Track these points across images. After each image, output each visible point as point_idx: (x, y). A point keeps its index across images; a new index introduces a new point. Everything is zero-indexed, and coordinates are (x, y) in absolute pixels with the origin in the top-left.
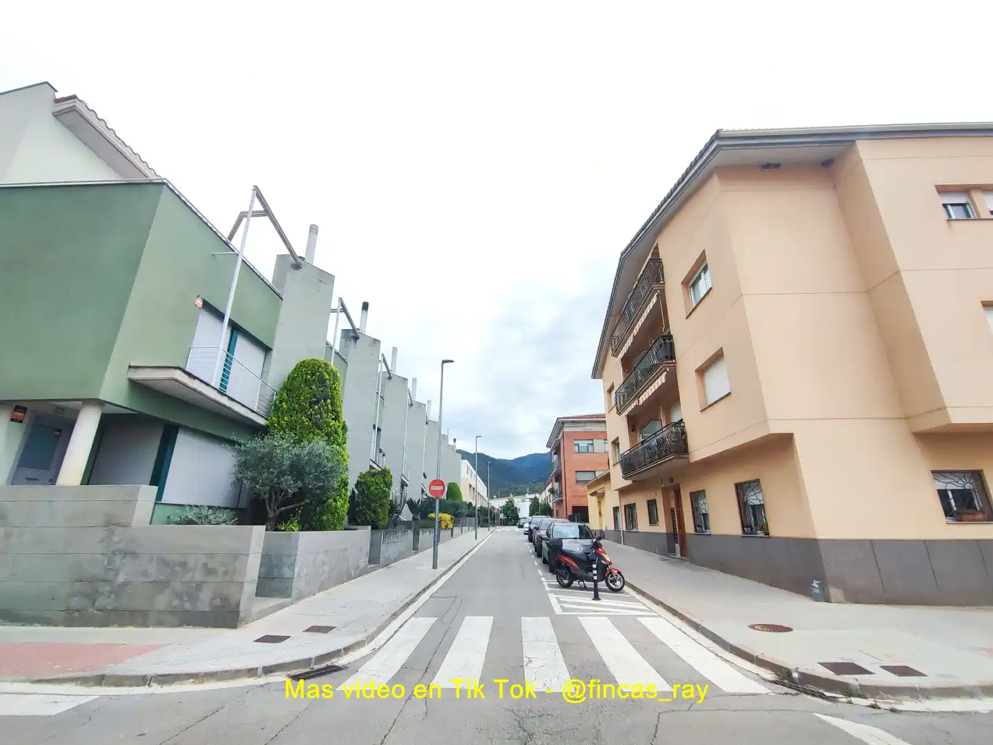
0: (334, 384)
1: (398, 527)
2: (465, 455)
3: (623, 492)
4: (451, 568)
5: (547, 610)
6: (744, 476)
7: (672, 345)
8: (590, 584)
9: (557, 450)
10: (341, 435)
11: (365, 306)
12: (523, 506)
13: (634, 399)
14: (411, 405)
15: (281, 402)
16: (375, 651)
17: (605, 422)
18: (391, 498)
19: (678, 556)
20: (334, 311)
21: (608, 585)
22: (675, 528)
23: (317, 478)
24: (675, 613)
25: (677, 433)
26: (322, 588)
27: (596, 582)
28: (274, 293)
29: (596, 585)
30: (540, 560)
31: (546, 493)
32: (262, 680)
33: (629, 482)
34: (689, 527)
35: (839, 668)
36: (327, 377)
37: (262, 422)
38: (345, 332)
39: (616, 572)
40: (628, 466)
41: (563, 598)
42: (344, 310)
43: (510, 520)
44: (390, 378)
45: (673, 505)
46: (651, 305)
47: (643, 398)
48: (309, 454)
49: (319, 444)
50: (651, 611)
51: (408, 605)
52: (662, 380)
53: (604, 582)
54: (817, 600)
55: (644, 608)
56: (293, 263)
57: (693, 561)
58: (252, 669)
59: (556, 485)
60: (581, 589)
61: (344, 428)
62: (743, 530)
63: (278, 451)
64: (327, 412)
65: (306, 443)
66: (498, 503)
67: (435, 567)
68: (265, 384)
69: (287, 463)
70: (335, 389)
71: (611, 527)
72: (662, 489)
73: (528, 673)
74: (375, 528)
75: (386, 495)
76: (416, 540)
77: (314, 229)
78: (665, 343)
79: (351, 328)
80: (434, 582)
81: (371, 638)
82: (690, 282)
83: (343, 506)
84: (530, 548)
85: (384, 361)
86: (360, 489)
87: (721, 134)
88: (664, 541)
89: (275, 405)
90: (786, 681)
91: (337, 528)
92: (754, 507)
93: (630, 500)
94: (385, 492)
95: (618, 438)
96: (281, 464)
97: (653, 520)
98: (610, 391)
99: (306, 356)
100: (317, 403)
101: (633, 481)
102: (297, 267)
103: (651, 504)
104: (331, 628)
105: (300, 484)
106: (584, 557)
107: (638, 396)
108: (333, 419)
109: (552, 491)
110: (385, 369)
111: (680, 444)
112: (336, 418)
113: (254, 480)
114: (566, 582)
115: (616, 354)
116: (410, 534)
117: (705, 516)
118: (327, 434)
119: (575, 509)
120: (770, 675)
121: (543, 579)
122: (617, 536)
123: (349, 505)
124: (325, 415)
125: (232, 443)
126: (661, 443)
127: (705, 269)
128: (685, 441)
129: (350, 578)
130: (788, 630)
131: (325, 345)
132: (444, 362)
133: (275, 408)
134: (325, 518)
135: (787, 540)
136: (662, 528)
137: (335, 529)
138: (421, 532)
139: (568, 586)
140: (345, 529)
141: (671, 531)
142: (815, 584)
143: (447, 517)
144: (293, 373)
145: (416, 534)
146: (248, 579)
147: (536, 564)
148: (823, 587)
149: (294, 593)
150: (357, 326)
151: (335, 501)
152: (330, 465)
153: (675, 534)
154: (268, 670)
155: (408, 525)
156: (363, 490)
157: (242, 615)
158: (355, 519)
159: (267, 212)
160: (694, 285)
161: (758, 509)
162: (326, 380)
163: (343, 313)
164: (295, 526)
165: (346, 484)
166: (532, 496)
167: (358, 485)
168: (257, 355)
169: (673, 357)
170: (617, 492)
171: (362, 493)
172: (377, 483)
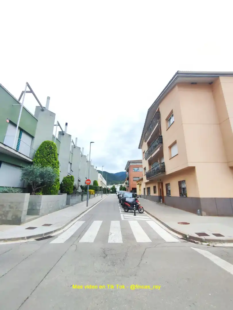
0: (55, 149)
1: (76, 194)
2: (100, 172)
3: (147, 183)
4: (92, 206)
5: (119, 219)
6: (181, 179)
7: (162, 139)
8: (133, 211)
9: (128, 171)
10: (57, 165)
11: (66, 124)
12: (118, 187)
13: (150, 155)
14: (82, 156)
15: (37, 154)
16: (64, 231)
17: (142, 162)
18: (74, 185)
19: (162, 202)
20: (55, 125)
21: (139, 211)
22: (161, 195)
23: (49, 179)
24: (157, 219)
25: (162, 166)
26: (50, 212)
27: (135, 210)
28: (35, 119)
29: (135, 211)
30: (120, 204)
31: (124, 184)
32: (26, 241)
33: (148, 181)
34: (165, 194)
35: (200, 234)
36: (53, 146)
37: (31, 160)
38: (60, 132)
39: (141, 207)
40: (148, 176)
41: (125, 215)
42: (59, 125)
43: (114, 192)
44: (75, 147)
45: (161, 187)
46: (156, 126)
47: (153, 155)
48: (46, 171)
49: (49, 168)
50: (151, 219)
51: (76, 217)
52: (158, 149)
53: (138, 211)
54: (199, 215)
55: (148, 218)
56: (41, 109)
57: (166, 204)
58: (23, 237)
59: (127, 181)
60: (131, 212)
61: (58, 163)
62: (180, 195)
63: (36, 170)
64: (52, 158)
65: (45, 167)
66: (110, 187)
67: (87, 206)
68: (31, 148)
69: (38, 174)
70: (55, 150)
71: (143, 194)
72: (158, 183)
73: (110, 237)
74: (68, 194)
75: (72, 184)
76: (82, 198)
77: (49, 98)
78: (160, 138)
79: (61, 131)
80: (86, 210)
81: (63, 227)
82: (168, 119)
83: (57, 187)
84: (118, 200)
85: (73, 142)
86: (64, 182)
87: (179, 72)
88: (158, 198)
89: (36, 155)
90: (185, 238)
91: (56, 194)
92: (183, 188)
93: (148, 186)
94: (72, 183)
95: (145, 167)
96: (36, 174)
97: (155, 192)
98: (144, 153)
99: (46, 140)
100: (49, 154)
101: (150, 180)
102: (43, 110)
103: (155, 187)
104: (50, 225)
105: (42, 180)
106: (132, 203)
107: (152, 155)
108: (54, 160)
109: (126, 183)
110: (73, 145)
111: (163, 170)
112: (56, 160)
113: (27, 179)
114: (126, 210)
115: (145, 142)
116: (80, 196)
117: (170, 191)
118: (52, 165)
119: (133, 189)
120: (181, 237)
121: (120, 210)
122: (144, 197)
123: (60, 187)
124: (51, 159)
125: (21, 167)
126: (158, 169)
127: (173, 116)
128: (165, 168)
129: (59, 209)
130: (189, 224)
131: (52, 136)
132: (91, 142)
133: (36, 156)
134: (52, 191)
135: (192, 198)
136: (157, 194)
137: (55, 194)
138: (84, 196)
139: (127, 212)
140: (58, 194)
141: (160, 195)
142: (198, 211)
143: (92, 191)
144: (42, 145)
145: (82, 196)
146: (24, 210)
147: (119, 205)
148: (201, 211)
149: (40, 214)
150: (64, 130)
151: (55, 186)
152: (53, 174)
153: (161, 196)
154: (28, 238)
155: (80, 193)
156: (65, 182)
157: (22, 221)
158: (62, 191)
159: (31, 91)
160: (169, 120)
161: (184, 189)
162: (52, 147)
163: (59, 126)
164: (41, 193)
165: (58, 180)
166: (121, 185)
167: (63, 181)
168: (29, 139)
169: (162, 143)
170: (145, 184)
171: (64, 183)
172: (69, 180)
